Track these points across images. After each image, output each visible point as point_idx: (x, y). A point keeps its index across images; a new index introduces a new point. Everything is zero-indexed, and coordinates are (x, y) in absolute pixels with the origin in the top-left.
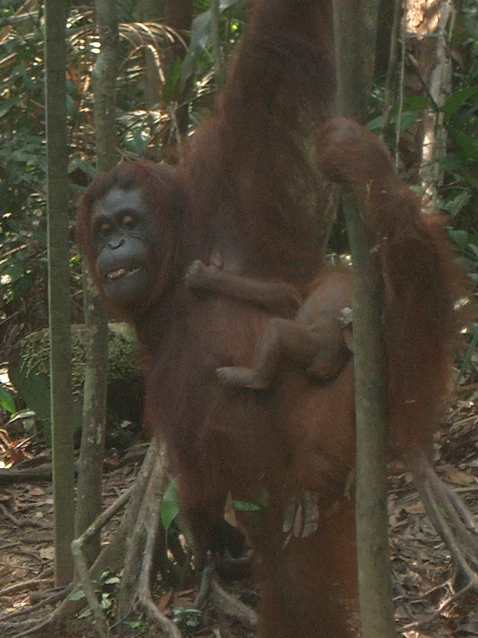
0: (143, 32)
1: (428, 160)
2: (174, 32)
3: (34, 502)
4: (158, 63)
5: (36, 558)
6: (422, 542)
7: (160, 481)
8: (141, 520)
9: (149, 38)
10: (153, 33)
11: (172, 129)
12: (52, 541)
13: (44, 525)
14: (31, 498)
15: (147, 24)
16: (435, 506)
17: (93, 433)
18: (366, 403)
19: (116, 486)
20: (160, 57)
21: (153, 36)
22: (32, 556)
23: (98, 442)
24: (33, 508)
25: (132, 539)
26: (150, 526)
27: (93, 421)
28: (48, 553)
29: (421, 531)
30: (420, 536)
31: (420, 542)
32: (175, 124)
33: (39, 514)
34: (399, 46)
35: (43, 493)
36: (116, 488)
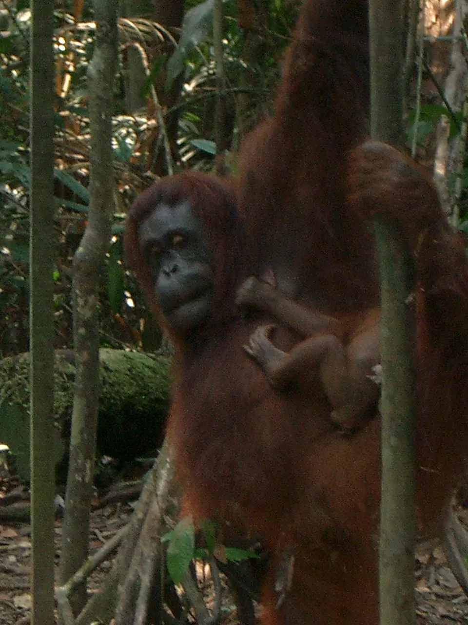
0: (129, 29)
1: (442, 175)
2: (163, 30)
3: (6, 544)
4: (145, 63)
5: (8, 606)
6: (439, 595)
7: (156, 524)
8: (134, 566)
9: (135, 36)
10: (141, 31)
11: (160, 136)
12: (29, 588)
13: (18, 571)
14: (4, 540)
15: (135, 20)
16: (458, 556)
17: (81, 470)
18: (393, 441)
19: (97, 528)
20: (148, 56)
21: (140, 33)
22: (5, 604)
23: (87, 480)
24: (5, 551)
25: (125, 587)
26: (144, 572)
27: (81, 456)
28: (25, 601)
29: (438, 583)
30: (436, 589)
31: (437, 595)
32: (163, 131)
33: (12, 559)
34: (416, 49)
35: (16, 534)
36: (97, 531)
